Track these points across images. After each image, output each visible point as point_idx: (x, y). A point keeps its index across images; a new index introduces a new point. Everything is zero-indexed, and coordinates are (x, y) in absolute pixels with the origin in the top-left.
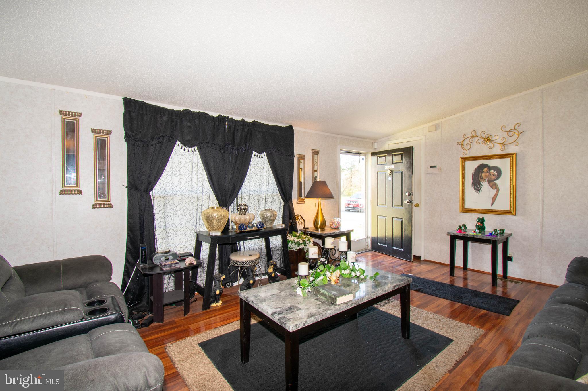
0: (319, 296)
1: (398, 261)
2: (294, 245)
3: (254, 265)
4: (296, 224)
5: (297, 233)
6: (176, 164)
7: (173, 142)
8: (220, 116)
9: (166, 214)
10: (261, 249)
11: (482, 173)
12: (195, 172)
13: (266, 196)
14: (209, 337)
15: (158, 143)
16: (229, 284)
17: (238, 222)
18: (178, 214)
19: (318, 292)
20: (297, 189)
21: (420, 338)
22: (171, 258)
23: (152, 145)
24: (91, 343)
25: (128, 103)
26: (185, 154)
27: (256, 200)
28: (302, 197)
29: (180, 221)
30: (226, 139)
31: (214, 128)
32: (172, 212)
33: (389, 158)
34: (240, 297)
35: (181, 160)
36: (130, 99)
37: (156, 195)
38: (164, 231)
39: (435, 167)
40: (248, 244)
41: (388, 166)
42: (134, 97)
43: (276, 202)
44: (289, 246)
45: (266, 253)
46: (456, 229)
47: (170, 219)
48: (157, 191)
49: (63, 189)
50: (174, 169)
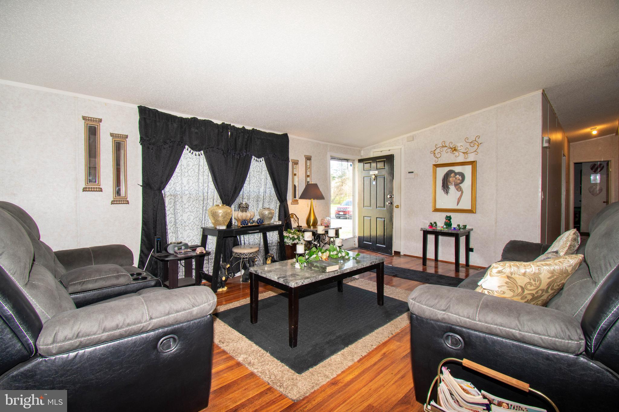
0: (313, 268)
2: (290, 240)
3: (254, 257)
4: (291, 222)
5: (292, 230)
6: (185, 166)
7: (182, 147)
8: (223, 123)
9: (176, 210)
10: (260, 245)
11: (450, 178)
12: (201, 174)
13: (264, 197)
15: (169, 147)
16: (232, 275)
17: (240, 218)
18: (186, 211)
19: (312, 265)
20: (291, 192)
21: (392, 305)
22: (183, 247)
23: (164, 149)
25: (143, 110)
26: (193, 157)
27: (255, 200)
28: (296, 199)
29: (188, 217)
30: (229, 144)
31: (218, 134)
32: (181, 209)
33: (374, 165)
34: (250, 271)
35: (190, 162)
36: (145, 107)
37: (167, 194)
38: (174, 226)
39: (413, 172)
41: (372, 172)
42: (148, 106)
43: (273, 202)
44: (285, 241)
45: (264, 248)
46: (428, 226)
47: (179, 216)
48: (168, 190)
49: (86, 186)
50: (183, 171)
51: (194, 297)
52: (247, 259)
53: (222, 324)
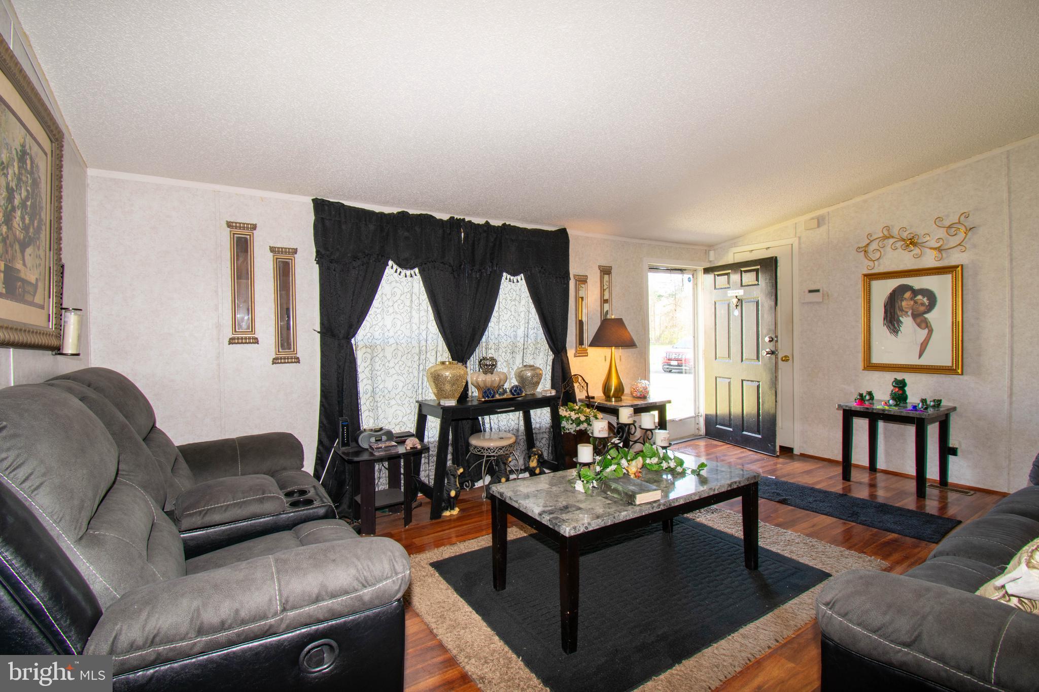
0: (609, 493)
1: (752, 456)
2: (571, 424)
3: (507, 454)
4: (574, 390)
5: (575, 405)
6: (389, 296)
7: (384, 263)
8: (452, 218)
9: (375, 372)
10: (517, 431)
11: (902, 300)
12: (416, 308)
13: (524, 345)
14: (444, 555)
15: (363, 265)
16: (469, 483)
17: (482, 385)
18: (391, 373)
19: (608, 487)
20: (575, 334)
21: (777, 570)
22: (384, 438)
23: (354, 268)
24: (300, 540)
25: (320, 206)
26: (401, 280)
27: (509, 351)
28: (583, 346)
29: (395, 383)
30: (462, 254)
31: (443, 238)
32: (382, 370)
33: (735, 277)
34: (491, 492)
35: (396, 289)
36: (323, 201)
37: (360, 344)
38: (371, 399)
39: (818, 291)
40: (496, 422)
41: (733, 291)
42: (328, 197)
43: (541, 354)
44: (562, 425)
45: (525, 437)
46: (854, 400)
47: (380, 381)
48: (362, 338)
49: (233, 336)
50: (386, 304)
51: (368, 566)
52: (496, 458)
53: (442, 587)
